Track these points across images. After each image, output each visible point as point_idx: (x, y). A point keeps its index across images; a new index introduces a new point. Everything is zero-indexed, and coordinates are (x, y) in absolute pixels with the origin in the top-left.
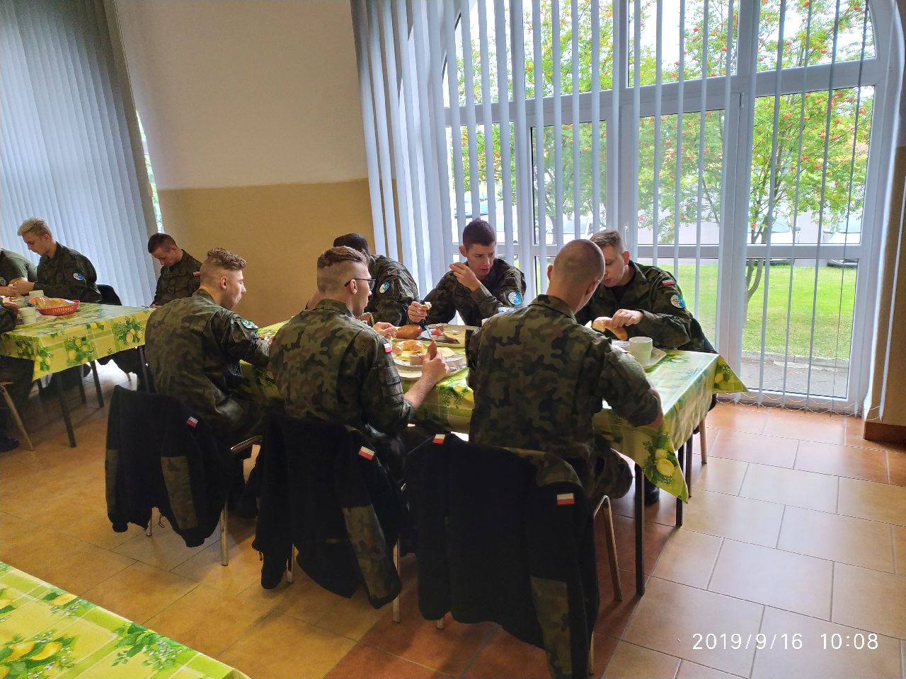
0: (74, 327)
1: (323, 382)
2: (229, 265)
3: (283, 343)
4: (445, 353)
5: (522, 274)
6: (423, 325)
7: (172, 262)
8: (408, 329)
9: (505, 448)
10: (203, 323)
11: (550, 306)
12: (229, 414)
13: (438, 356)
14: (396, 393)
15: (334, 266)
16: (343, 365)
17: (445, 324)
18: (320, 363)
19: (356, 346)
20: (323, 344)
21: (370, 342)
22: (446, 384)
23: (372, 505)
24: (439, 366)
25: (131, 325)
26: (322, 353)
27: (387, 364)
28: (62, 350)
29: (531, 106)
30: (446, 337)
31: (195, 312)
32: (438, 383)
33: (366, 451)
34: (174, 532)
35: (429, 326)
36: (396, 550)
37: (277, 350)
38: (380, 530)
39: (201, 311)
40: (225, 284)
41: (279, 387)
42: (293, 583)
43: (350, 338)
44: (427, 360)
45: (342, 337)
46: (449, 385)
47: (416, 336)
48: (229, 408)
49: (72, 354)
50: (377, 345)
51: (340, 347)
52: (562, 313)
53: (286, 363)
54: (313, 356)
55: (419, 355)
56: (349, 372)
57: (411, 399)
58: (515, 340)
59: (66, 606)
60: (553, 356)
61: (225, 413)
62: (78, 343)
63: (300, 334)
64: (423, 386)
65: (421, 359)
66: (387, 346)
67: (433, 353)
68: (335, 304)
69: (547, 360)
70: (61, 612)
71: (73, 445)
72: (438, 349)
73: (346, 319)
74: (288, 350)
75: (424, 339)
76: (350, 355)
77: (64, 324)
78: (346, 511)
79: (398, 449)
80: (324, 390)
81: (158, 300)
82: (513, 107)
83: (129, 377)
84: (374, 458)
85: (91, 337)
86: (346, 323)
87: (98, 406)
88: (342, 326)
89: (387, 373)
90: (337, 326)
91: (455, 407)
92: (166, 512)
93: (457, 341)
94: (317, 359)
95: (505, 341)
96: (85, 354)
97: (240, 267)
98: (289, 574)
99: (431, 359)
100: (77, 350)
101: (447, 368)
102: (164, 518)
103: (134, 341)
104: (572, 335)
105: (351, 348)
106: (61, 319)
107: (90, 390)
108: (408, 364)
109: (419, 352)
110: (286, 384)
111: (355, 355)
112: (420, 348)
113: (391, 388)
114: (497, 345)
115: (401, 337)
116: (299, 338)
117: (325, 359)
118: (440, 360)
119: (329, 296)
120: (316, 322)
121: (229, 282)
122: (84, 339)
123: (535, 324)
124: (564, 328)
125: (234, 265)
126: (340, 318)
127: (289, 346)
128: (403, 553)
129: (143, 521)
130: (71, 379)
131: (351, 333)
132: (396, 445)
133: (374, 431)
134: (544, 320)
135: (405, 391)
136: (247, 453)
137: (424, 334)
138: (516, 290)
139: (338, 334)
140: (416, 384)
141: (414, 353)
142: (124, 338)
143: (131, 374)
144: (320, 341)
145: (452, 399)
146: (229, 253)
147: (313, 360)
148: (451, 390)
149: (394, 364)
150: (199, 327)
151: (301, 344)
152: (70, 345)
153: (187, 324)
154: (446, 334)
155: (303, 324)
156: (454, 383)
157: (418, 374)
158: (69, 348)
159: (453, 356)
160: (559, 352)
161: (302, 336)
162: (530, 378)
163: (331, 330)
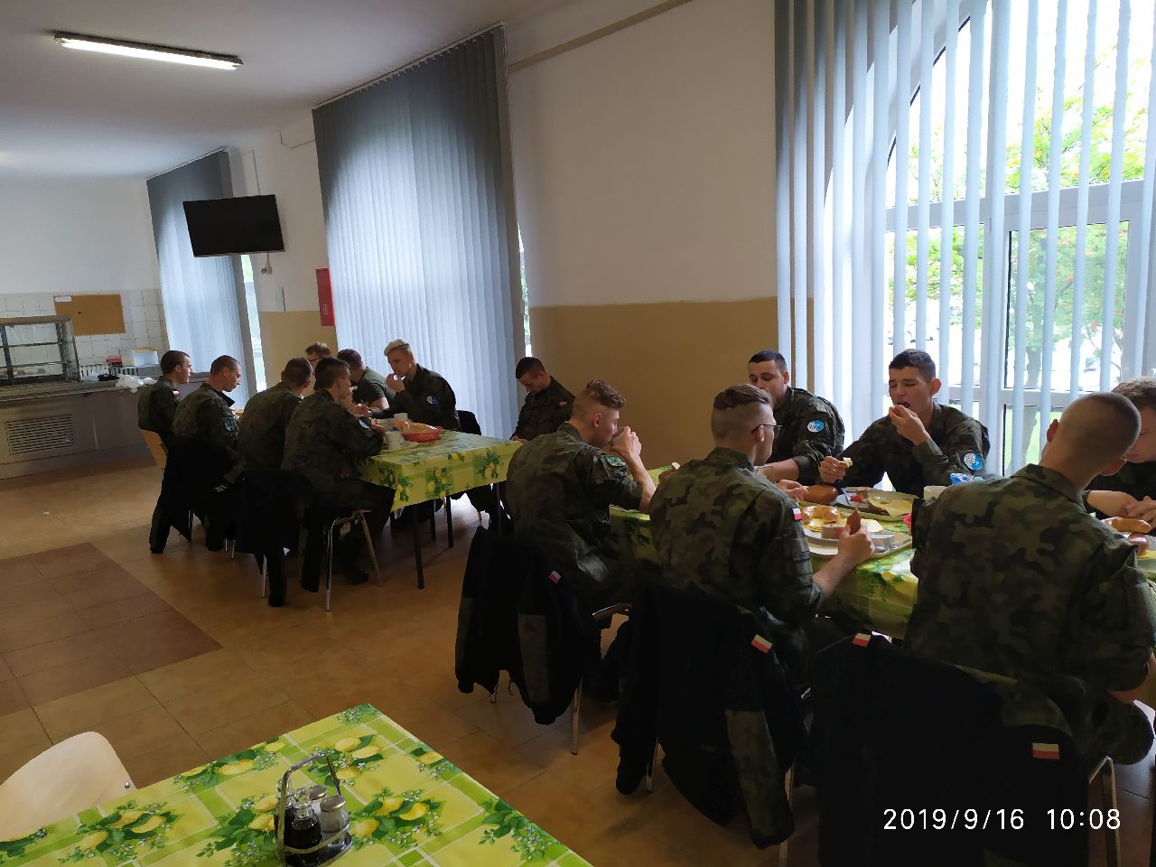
0: (435, 455)
1: (713, 549)
2: (608, 401)
3: (668, 496)
4: (871, 527)
5: (985, 430)
6: (839, 486)
7: (539, 390)
8: (820, 491)
9: (957, 666)
10: (565, 464)
11: (1045, 482)
12: (592, 573)
13: (862, 531)
14: (803, 572)
15: (739, 408)
16: (740, 529)
17: (869, 489)
18: (711, 525)
19: (758, 508)
20: (716, 503)
21: (775, 505)
22: (870, 567)
23: (763, 712)
24: (862, 543)
25: (492, 458)
26: (714, 512)
27: (794, 535)
28: (423, 480)
29: (1013, 205)
30: (871, 506)
31: (558, 451)
32: (857, 565)
33: (762, 642)
34: (523, 703)
35: (847, 489)
36: (788, 775)
37: (658, 505)
38: (771, 746)
39: (562, 450)
40: (598, 422)
41: (658, 547)
42: (651, 792)
43: (750, 498)
44: (847, 534)
45: (740, 496)
46: (874, 571)
47: (829, 501)
48: (594, 567)
49: (431, 486)
50: (784, 510)
51: (737, 508)
52: (1061, 494)
53: (670, 522)
54: (703, 515)
55: (835, 525)
56: (746, 539)
57: (822, 582)
58: (986, 519)
59: (432, 765)
60: (1041, 552)
61: (588, 572)
62: (438, 474)
63: (688, 488)
64: (838, 567)
65: (838, 531)
66: (797, 511)
67: (854, 525)
68: (733, 454)
69: (1031, 556)
70: (427, 771)
71: (421, 586)
72: (863, 521)
73: (747, 474)
74: (672, 506)
75: (839, 505)
76: (749, 518)
77: (426, 452)
78: (729, 713)
79: (801, 645)
80: (713, 557)
81: (519, 433)
82: (986, 206)
83: (480, 515)
84: (770, 651)
85: (451, 469)
86: (746, 478)
87: (447, 546)
88: (740, 482)
89: (795, 545)
90: (736, 482)
91: (880, 599)
92: (517, 678)
93: (886, 512)
94: (707, 519)
95: (969, 520)
96: (443, 487)
97: (619, 406)
98: (649, 780)
99: (851, 534)
100: (436, 482)
101: (873, 547)
102: (514, 685)
103: (492, 476)
104: (1072, 527)
105: (750, 509)
106: (424, 446)
107: (441, 526)
108: (819, 536)
109: (834, 522)
110: (667, 547)
111: (756, 519)
112: (836, 516)
113: (798, 565)
114: (957, 524)
115: (810, 500)
116: (687, 492)
117: (717, 520)
118: (864, 536)
119: (726, 444)
120: (707, 475)
121: (604, 420)
122: (444, 470)
123: (1018, 503)
124: (1062, 516)
125: (613, 402)
126: (739, 471)
127: (674, 501)
128: (797, 783)
129: (491, 685)
130: (425, 511)
131: (751, 492)
132: (798, 639)
133: (771, 617)
134: (1031, 500)
135: (815, 571)
136: (607, 623)
137: (840, 499)
138: (975, 451)
139: (736, 492)
140: (830, 563)
141: (826, 523)
142: (482, 472)
143: (483, 512)
144: (712, 498)
145: (878, 589)
146: (609, 387)
147: (701, 521)
148: (878, 576)
149: (804, 535)
150: (560, 468)
151: (688, 500)
152: (431, 477)
153: (548, 466)
154: (872, 502)
155: (692, 476)
156: (883, 567)
157: (833, 551)
158: (429, 480)
159: (880, 533)
160: (1049, 547)
161: (691, 489)
162: (1001, 577)
163: (728, 485)
